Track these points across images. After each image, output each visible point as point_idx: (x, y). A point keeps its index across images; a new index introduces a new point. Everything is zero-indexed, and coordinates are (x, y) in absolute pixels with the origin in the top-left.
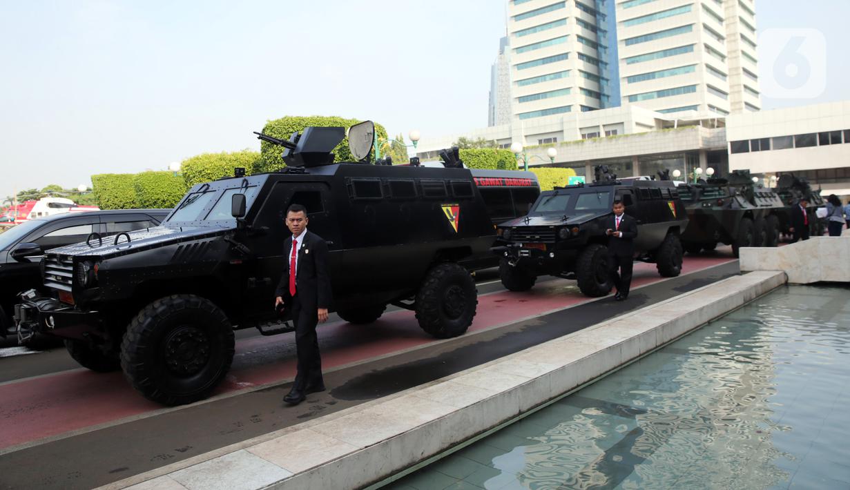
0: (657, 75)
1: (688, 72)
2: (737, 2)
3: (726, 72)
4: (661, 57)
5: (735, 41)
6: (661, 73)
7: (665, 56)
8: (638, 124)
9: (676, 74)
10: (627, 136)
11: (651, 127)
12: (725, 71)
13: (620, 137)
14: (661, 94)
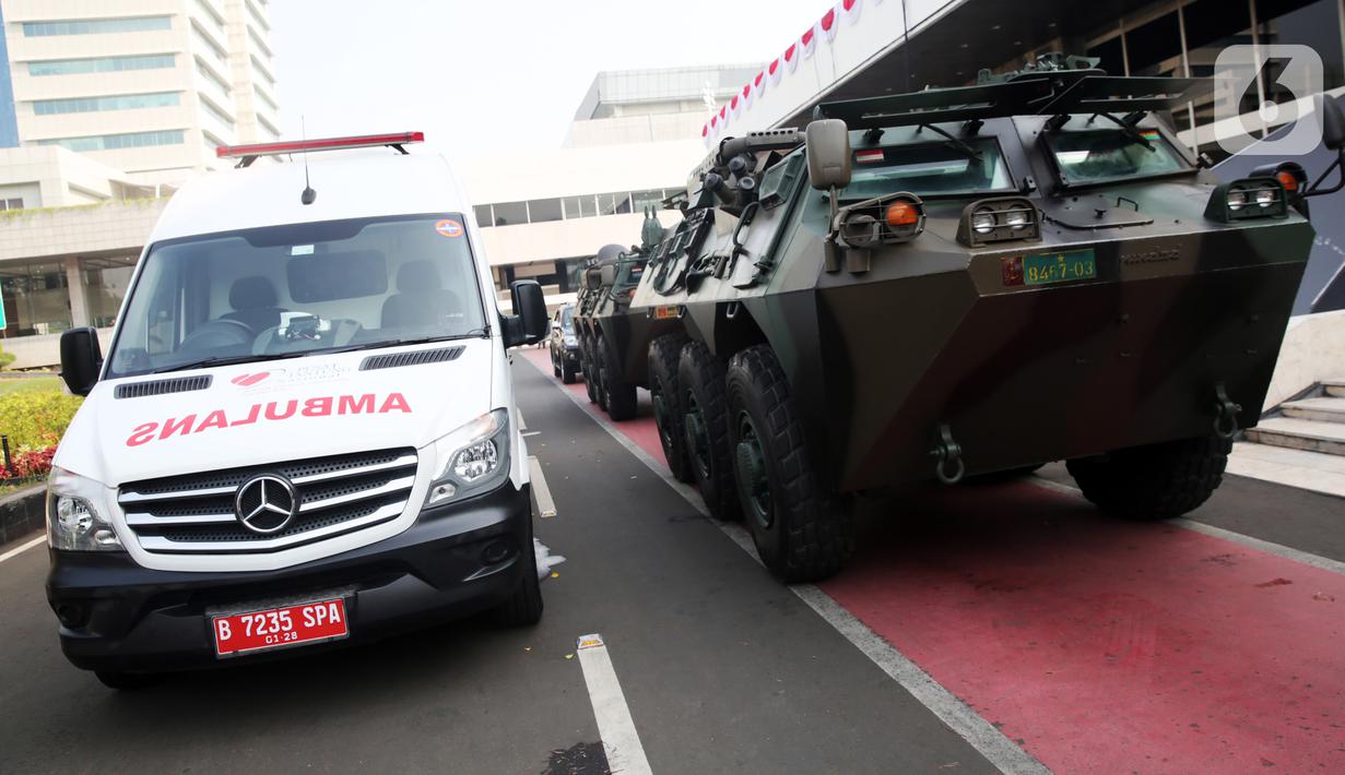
0: (100, 102)
1: (166, 104)
2: (243, 3)
3: (233, 115)
4: (109, 70)
5: (242, 65)
6: (111, 101)
7: (118, 68)
8: (73, 188)
9: (142, 106)
10: (50, 211)
11: (103, 198)
12: (232, 112)
13: (32, 212)
14: (112, 141)
